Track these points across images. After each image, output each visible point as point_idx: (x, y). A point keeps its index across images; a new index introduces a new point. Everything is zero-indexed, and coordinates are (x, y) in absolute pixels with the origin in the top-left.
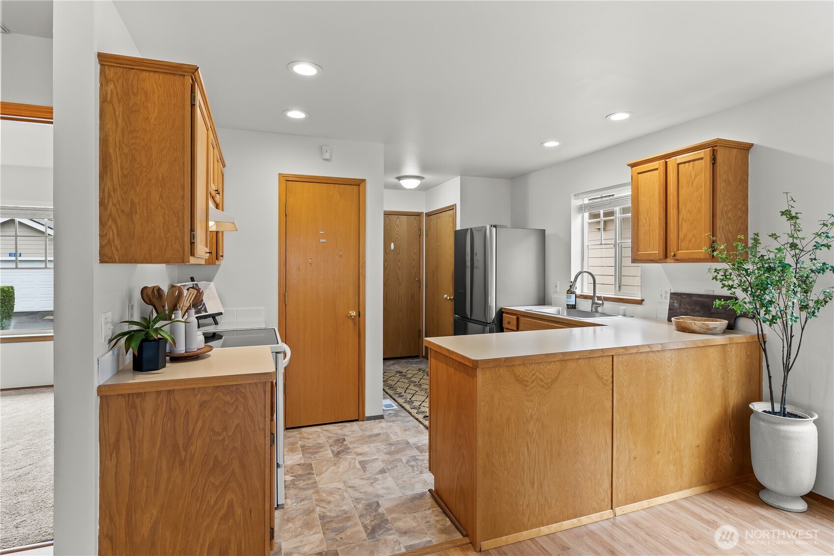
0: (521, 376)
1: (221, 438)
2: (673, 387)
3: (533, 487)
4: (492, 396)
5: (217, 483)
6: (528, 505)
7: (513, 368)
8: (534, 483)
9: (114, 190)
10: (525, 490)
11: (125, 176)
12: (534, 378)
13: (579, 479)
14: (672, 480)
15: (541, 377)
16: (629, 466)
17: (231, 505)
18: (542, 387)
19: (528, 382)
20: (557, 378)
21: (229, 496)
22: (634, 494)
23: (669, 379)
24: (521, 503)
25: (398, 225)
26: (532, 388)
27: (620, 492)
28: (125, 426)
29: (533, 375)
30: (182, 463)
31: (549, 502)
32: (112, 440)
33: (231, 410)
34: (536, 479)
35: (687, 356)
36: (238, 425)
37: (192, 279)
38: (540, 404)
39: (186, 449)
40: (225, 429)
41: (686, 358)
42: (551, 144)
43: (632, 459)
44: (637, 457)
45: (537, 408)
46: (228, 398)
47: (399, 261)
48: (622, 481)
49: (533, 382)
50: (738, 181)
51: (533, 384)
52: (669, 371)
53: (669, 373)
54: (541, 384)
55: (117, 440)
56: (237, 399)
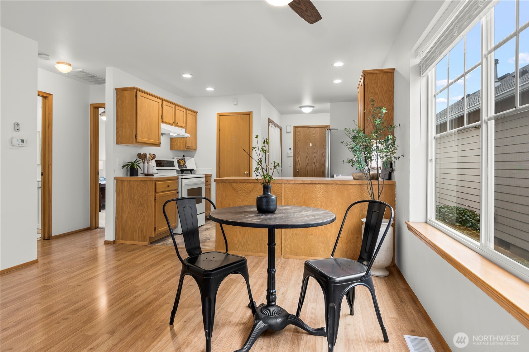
0: (235, 188)
1: (142, 196)
2: (321, 203)
3: (241, 234)
4: (222, 194)
5: (141, 209)
6: (238, 241)
7: (231, 184)
8: (241, 233)
9: (119, 124)
10: (237, 235)
11: (121, 120)
12: (241, 189)
13: (264, 236)
14: (321, 251)
15: (244, 189)
16: (292, 237)
17: (144, 216)
18: (245, 193)
19: (238, 190)
20: (252, 190)
21: (144, 214)
22: (296, 251)
23: (319, 199)
24: (235, 239)
25: (314, 133)
26: (240, 193)
27: (287, 248)
28: (121, 189)
29: (241, 188)
30: (133, 202)
31: (248, 243)
32: (118, 192)
33: (144, 188)
34: (242, 231)
35: (332, 189)
36: (146, 193)
37: (184, 156)
38: (244, 200)
39: (133, 198)
40: (143, 194)
41: (331, 189)
42: (337, 81)
43: (294, 234)
44: (298, 234)
45: (243, 202)
46: (144, 185)
47: (315, 153)
48: (288, 243)
49: (240, 191)
50: (384, 92)
51: (241, 192)
52: (319, 195)
53: (319, 196)
54: (245, 192)
55: (119, 192)
56: (146, 185)
